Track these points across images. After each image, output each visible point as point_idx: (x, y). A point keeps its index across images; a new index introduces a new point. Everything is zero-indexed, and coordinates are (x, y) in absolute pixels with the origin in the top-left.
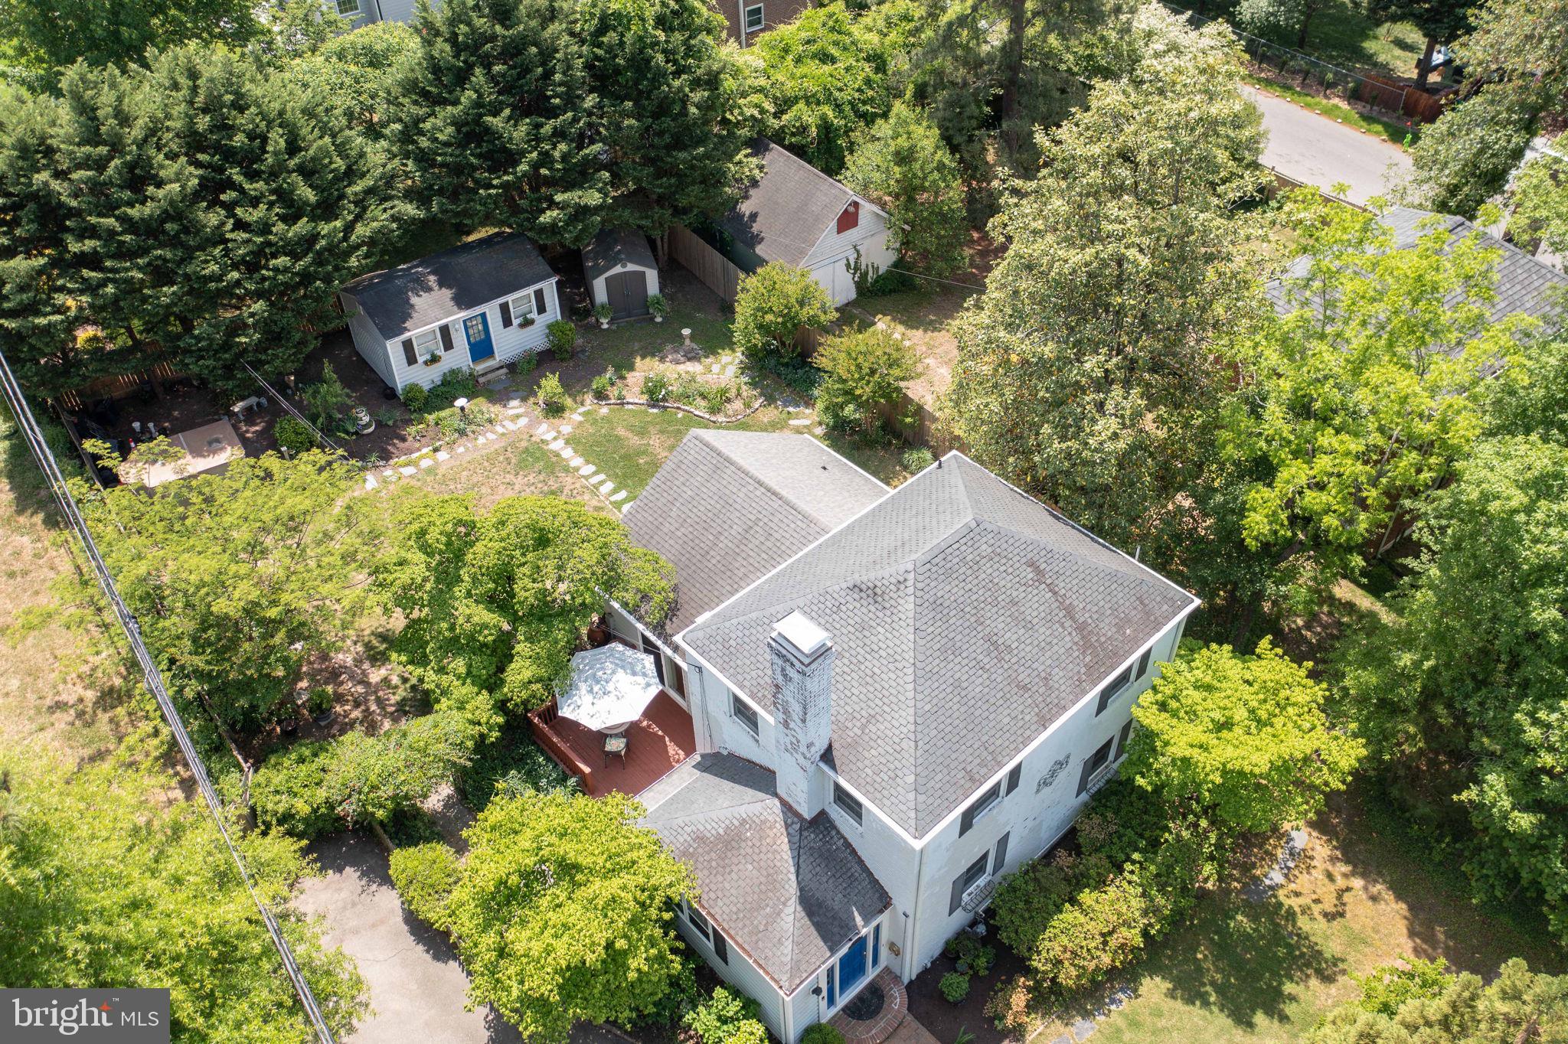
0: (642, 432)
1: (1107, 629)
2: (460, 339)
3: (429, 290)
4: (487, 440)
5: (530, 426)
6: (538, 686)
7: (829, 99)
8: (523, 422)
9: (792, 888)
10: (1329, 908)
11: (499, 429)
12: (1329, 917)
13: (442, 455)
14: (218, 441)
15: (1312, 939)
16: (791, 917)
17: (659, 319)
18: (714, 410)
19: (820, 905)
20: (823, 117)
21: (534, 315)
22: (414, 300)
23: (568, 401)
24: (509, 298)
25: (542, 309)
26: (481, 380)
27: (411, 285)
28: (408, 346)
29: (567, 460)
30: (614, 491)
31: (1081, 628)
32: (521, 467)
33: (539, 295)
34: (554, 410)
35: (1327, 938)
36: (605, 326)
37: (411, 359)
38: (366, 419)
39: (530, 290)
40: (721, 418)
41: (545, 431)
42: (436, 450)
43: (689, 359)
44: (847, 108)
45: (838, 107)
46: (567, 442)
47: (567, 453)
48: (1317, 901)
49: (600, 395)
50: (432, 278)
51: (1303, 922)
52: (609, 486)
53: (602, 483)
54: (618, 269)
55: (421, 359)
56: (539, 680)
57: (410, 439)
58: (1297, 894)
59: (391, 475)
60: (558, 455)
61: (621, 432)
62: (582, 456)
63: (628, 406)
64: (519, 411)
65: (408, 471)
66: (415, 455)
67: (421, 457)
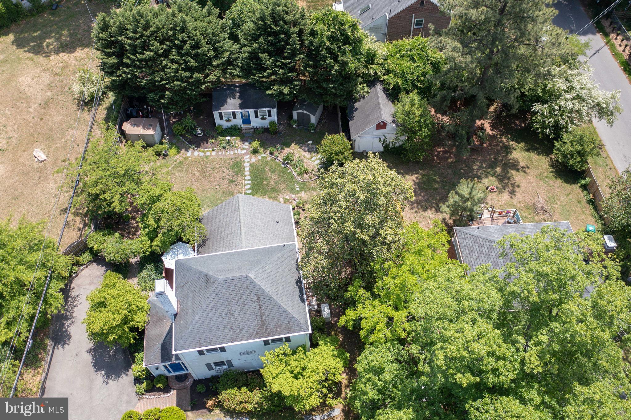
0: (273, 172)
1: (272, 325)
2: (239, 117)
3: (234, 98)
4: (230, 153)
5: (245, 154)
6: (157, 248)
7: (403, 76)
8: (244, 151)
9: (161, 341)
11: (236, 151)
13: (214, 153)
14: (151, 125)
16: (158, 347)
17: (312, 132)
18: (298, 175)
19: (166, 349)
20: (397, 82)
21: (267, 117)
22: (228, 100)
23: (261, 150)
24: (258, 110)
25: (270, 115)
26: (244, 131)
27: (230, 94)
28: (220, 114)
29: (245, 171)
30: (249, 189)
31: (263, 322)
32: (232, 167)
33: (269, 112)
34: (255, 152)
36: (294, 126)
37: (221, 118)
38: (200, 132)
39: (267, 110)
40: (299, 178)
41: (247, 158)
42: (213, 150)
43: (309, 151)
44: (410, 82)
45: (406, 80)
46: (250, 165)
47: (247, 169)
49: (272, 153)
50: (238, 94)
52: (249, 186)
53: (248, 184)
54: (301, 111)
55: (225, 119)
56: (159, 246)
57: (209, 143)
59: (196, 153)
60: (244, 168)
61: (267, 169)
62: (250, 172)
63: (277, 161)
64: (246, 147)
65: (202, 154)
66: (206, 150)
67: (208, 151)
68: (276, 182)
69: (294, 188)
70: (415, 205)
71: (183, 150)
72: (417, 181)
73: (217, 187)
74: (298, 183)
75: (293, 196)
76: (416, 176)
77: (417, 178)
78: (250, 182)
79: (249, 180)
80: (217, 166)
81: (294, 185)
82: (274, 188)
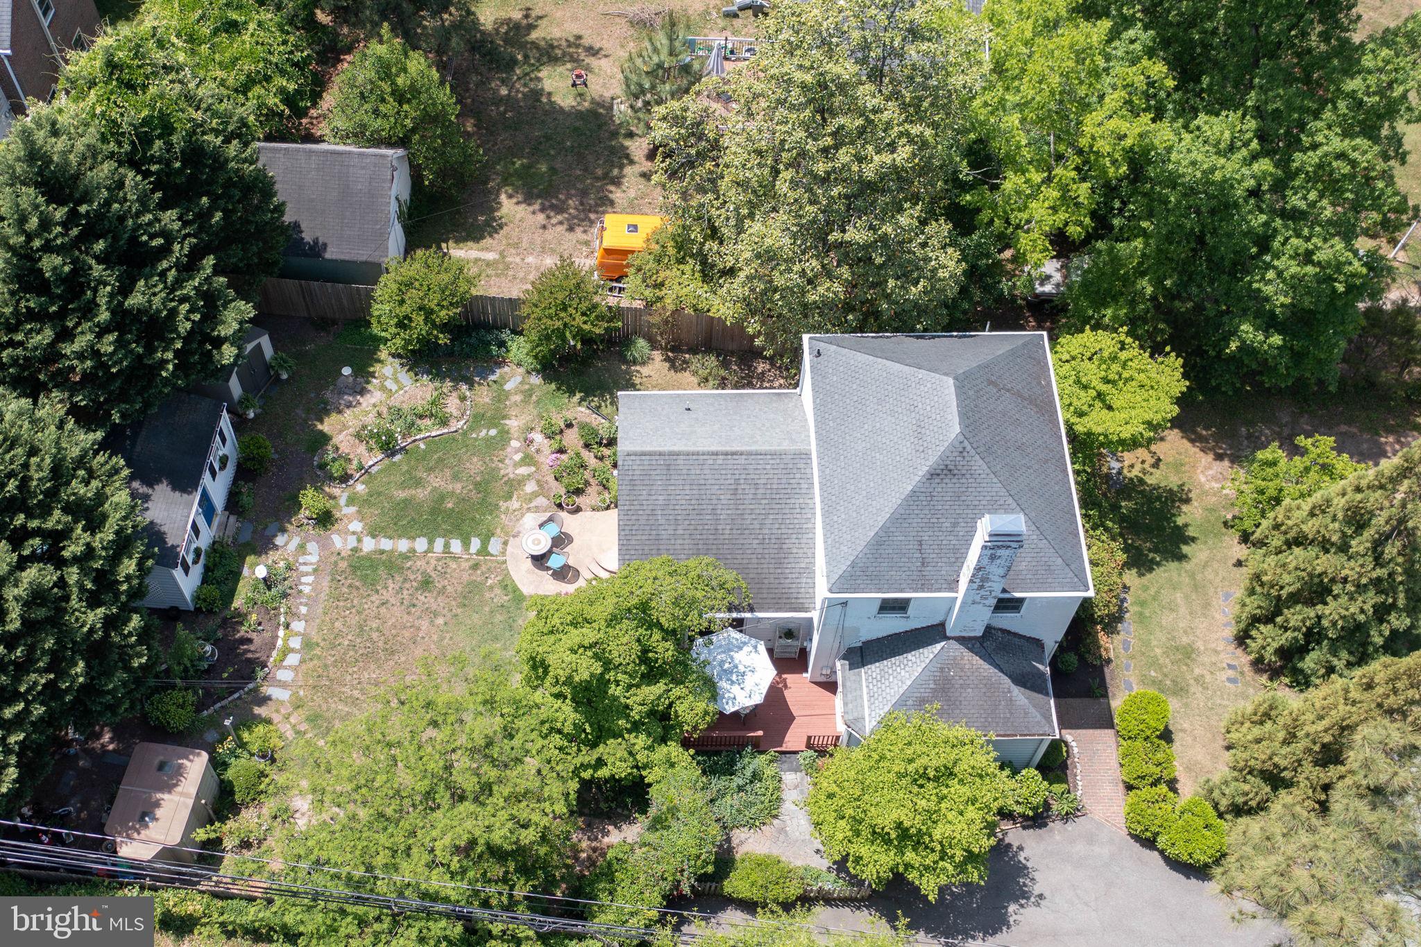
0: (418, 483)
2: (201, 520)
3: (149, 496)
4: (309, 584)
5: (325, 545)
8: (313, 548)
10: (1151, 461)
11: (306, 568)
12: (1156, 465)
13: (298, 626)
14: (164, 764)
15: (1162, 485)
16: (1019, 695)
17: (285, 376)
18: (443, 424)
19: (1022, 676)
22: (150, 516)
24: (211, 456)
26: (228, 541)
29: (394, 549)
30: (466, 544)
32: (371, 583)
33: (221, 433)
34: (325, 519)
35: (1166, 478)
36: (252, 415)
37: (187, 570)
39: (217, 436)
40: (455, 425)
41: (339, 541)
42: (287, 626)
43: (360, 394)
46: (374, 537)
47: (386, 544)
48: (1143, 462)
49: (346, 477)
51: (1150, 480)
52: (456, 546)
53: (447, 545)
55: (191, 565)
57: (254, 635)
58: (1132, 466)
59: (283, 675)
60: (382, 552)
61: (402, 495)
62: (400, 537)
63: (375, 469)
64: (296, 541)
65: (293, 659)
66: (280, 643)
67: (286, 640)
68: (456, 477)
69: (488, 441)
70: (592, 216)
71: (257, 710)
72: (520, 197)
73: (440, 621)
74: (472, 429)
75: (515, 444)
76: (503, 197)
77: (510, 197)
78: (439, 544)
79: (431, 542)
80: (354, 620)
81: (476, 439)
82: (477, 484)
